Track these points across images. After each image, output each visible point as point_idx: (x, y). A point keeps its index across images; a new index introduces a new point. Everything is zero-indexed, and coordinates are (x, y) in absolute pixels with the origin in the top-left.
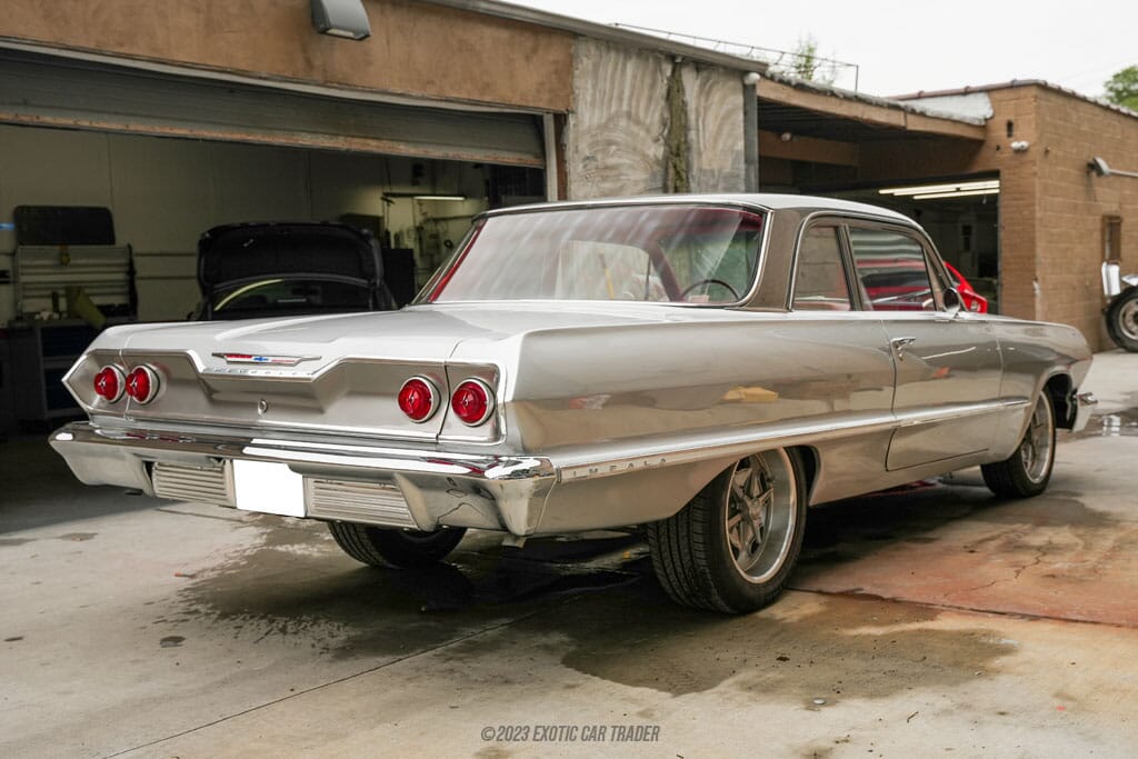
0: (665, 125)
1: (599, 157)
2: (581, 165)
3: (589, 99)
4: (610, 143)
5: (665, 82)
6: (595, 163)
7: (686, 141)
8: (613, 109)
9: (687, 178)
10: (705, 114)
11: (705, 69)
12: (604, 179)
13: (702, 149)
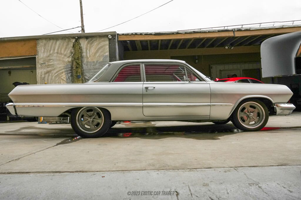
0: (72, 53)
1: (46, 63)
2: (40, 65)
3: (42, 51)
4: (50, 60)
5: (72, 43)
6: (45, 65)
7: (81, 56)
8: (51, 52)
9: (82, 64)
10: (90, 49)
11: (90, 38)
12: (48, 68)
13: (88, 57)
